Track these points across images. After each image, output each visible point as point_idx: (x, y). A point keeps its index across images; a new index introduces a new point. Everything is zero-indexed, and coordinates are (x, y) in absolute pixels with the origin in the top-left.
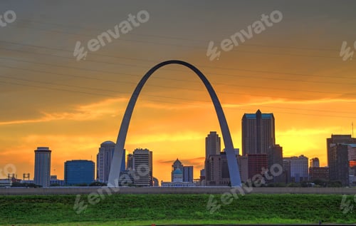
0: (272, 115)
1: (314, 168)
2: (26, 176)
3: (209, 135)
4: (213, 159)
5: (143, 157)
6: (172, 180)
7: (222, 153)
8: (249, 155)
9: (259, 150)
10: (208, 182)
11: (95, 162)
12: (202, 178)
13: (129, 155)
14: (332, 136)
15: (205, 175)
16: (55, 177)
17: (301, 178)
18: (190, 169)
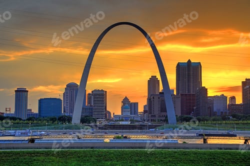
0: (200, 63)
1: (232, 105)
2: (8, 110)
3: (150, 79)
4: (153, 98)
5: (100, 96)
6: (122, 114)
7: (160, 93)
8: (181, 95)
9: (189, 91)
10: (150, 115)
11: (62, 99)
12: (145, 112)
13: (89, 94)
14: (246, 79)
15: (147, 109)
16: (31, 110)
17: (222, 112)
18: (136, 105)
